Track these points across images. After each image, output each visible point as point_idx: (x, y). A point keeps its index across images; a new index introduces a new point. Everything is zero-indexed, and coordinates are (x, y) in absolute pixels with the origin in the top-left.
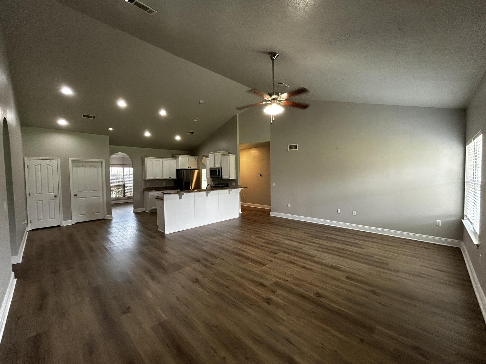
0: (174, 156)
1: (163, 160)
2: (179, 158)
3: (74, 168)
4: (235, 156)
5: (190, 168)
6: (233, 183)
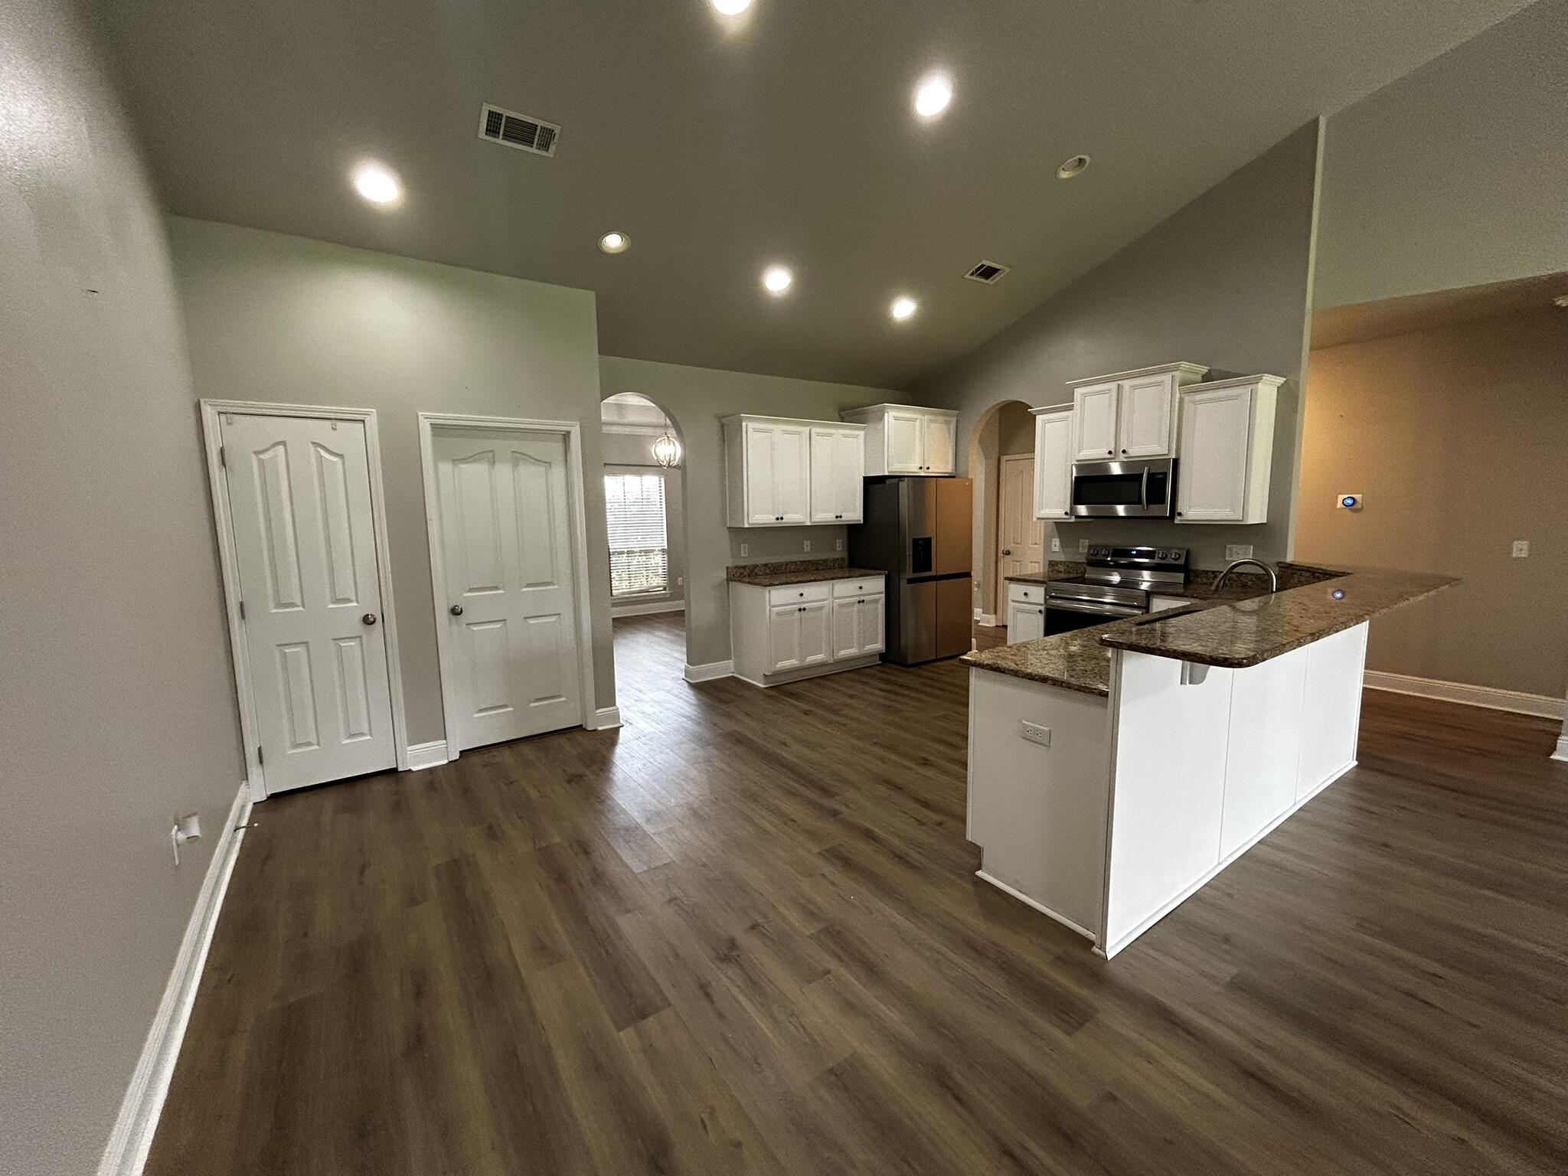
0: (850, 413)
1: (815, 430)
2: (881, 418)
3: (446, 467)
4: (1279, 385)
5: (928, 468)
6: (1235, 548)
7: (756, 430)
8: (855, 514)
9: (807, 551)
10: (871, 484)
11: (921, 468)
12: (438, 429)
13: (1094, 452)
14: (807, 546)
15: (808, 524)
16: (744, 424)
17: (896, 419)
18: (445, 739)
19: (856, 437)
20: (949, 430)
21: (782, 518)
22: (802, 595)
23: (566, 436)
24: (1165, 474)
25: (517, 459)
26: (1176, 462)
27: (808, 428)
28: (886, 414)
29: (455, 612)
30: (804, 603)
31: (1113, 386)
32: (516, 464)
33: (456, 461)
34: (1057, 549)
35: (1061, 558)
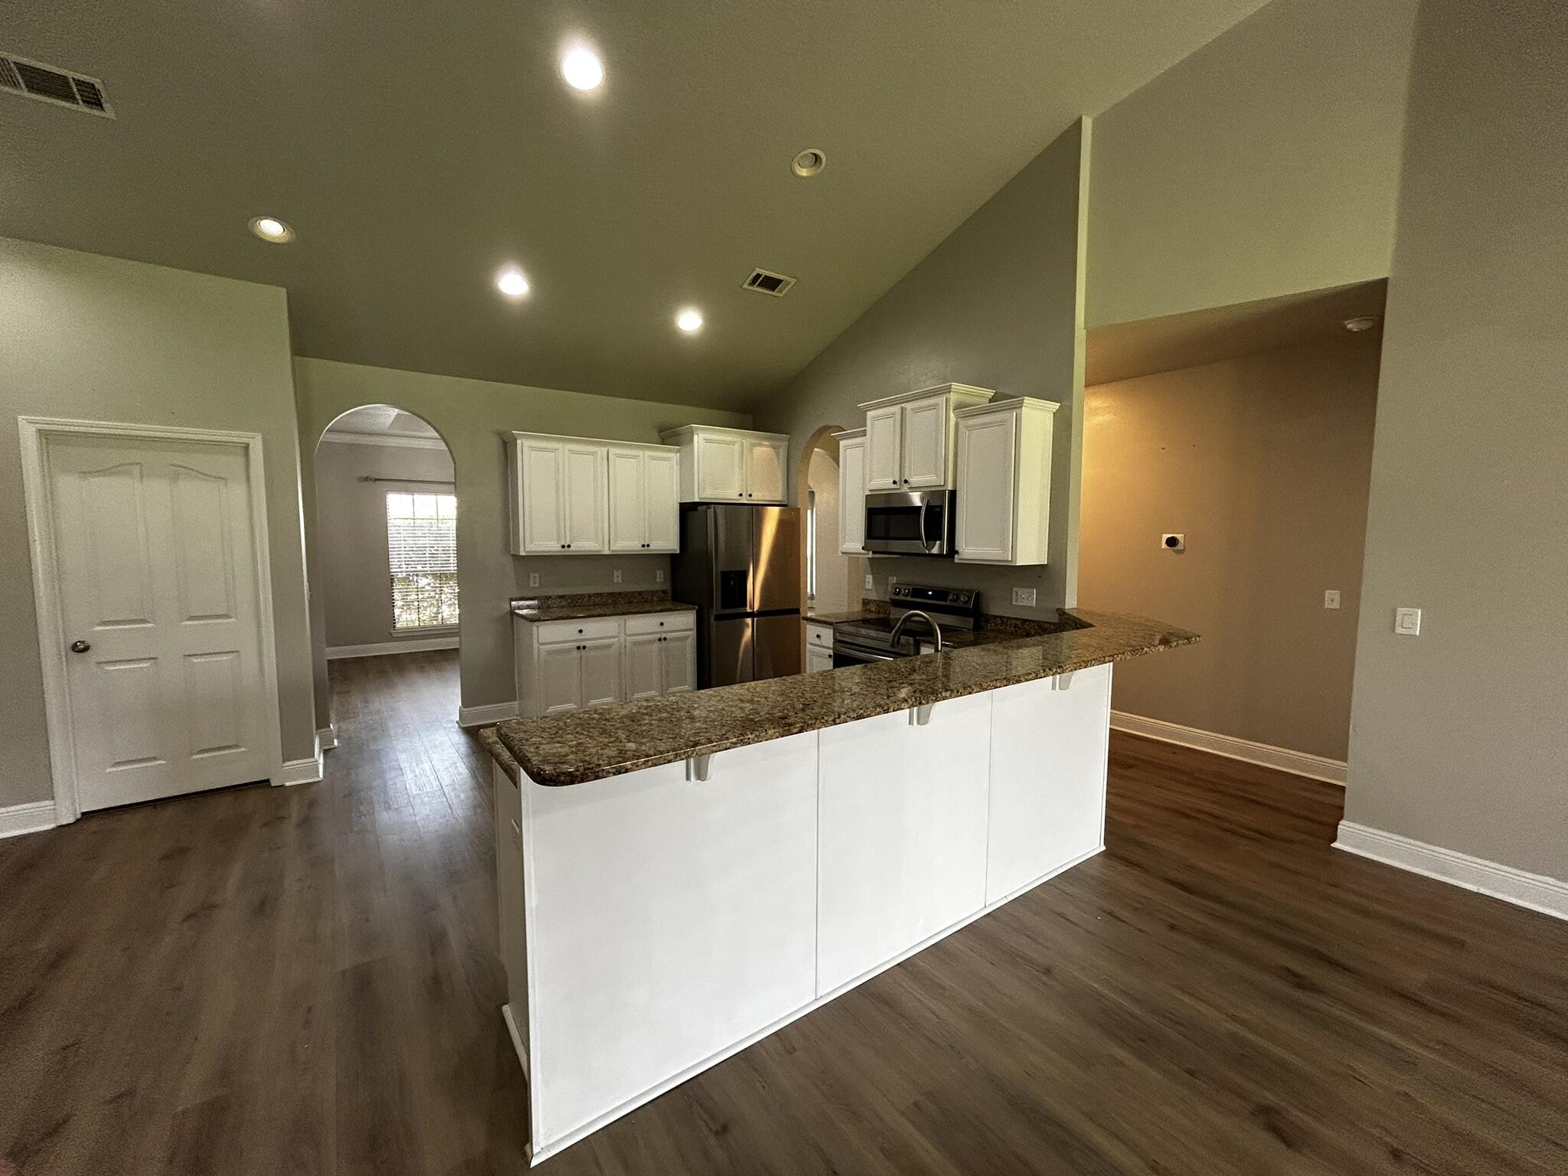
0: (670, 436)
1: (613, 451)
2: (692, 441)
4: (1055, 410)
5: (750, 495)
6: (1020, 591)
7: (533, 449)
8: (668, 541)
9: (618, 581)
10: (687, 510)
11: (741, 495)
12: (45, 436)
13: (883, 482)
14: (617, 577)
15: (607, 552)
16: (519, 442)
17: (707, 441)
18: (53, 798)
19: (669, 459)
20: (778, 455)
21: (569, 546)
22: (581, 631)
23: (247, 447)
24: (942, 507)
25: (176, 474)
26: (953, 494)
27: (604, 450)
28: (695, 437)
29: (80, 648)
30: (583, 640)
31: (896, 409)
32: (175, 478)
33: (85, 474)
34: (869, 586)
35: (873, 596)
